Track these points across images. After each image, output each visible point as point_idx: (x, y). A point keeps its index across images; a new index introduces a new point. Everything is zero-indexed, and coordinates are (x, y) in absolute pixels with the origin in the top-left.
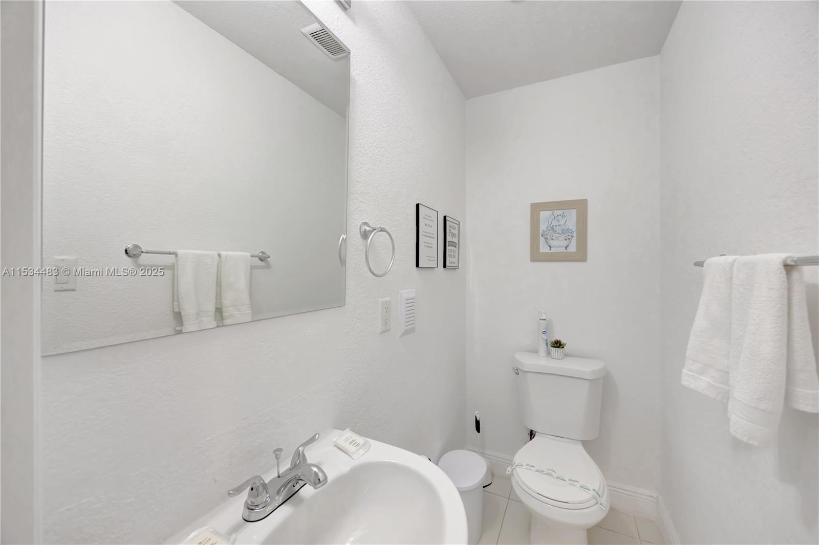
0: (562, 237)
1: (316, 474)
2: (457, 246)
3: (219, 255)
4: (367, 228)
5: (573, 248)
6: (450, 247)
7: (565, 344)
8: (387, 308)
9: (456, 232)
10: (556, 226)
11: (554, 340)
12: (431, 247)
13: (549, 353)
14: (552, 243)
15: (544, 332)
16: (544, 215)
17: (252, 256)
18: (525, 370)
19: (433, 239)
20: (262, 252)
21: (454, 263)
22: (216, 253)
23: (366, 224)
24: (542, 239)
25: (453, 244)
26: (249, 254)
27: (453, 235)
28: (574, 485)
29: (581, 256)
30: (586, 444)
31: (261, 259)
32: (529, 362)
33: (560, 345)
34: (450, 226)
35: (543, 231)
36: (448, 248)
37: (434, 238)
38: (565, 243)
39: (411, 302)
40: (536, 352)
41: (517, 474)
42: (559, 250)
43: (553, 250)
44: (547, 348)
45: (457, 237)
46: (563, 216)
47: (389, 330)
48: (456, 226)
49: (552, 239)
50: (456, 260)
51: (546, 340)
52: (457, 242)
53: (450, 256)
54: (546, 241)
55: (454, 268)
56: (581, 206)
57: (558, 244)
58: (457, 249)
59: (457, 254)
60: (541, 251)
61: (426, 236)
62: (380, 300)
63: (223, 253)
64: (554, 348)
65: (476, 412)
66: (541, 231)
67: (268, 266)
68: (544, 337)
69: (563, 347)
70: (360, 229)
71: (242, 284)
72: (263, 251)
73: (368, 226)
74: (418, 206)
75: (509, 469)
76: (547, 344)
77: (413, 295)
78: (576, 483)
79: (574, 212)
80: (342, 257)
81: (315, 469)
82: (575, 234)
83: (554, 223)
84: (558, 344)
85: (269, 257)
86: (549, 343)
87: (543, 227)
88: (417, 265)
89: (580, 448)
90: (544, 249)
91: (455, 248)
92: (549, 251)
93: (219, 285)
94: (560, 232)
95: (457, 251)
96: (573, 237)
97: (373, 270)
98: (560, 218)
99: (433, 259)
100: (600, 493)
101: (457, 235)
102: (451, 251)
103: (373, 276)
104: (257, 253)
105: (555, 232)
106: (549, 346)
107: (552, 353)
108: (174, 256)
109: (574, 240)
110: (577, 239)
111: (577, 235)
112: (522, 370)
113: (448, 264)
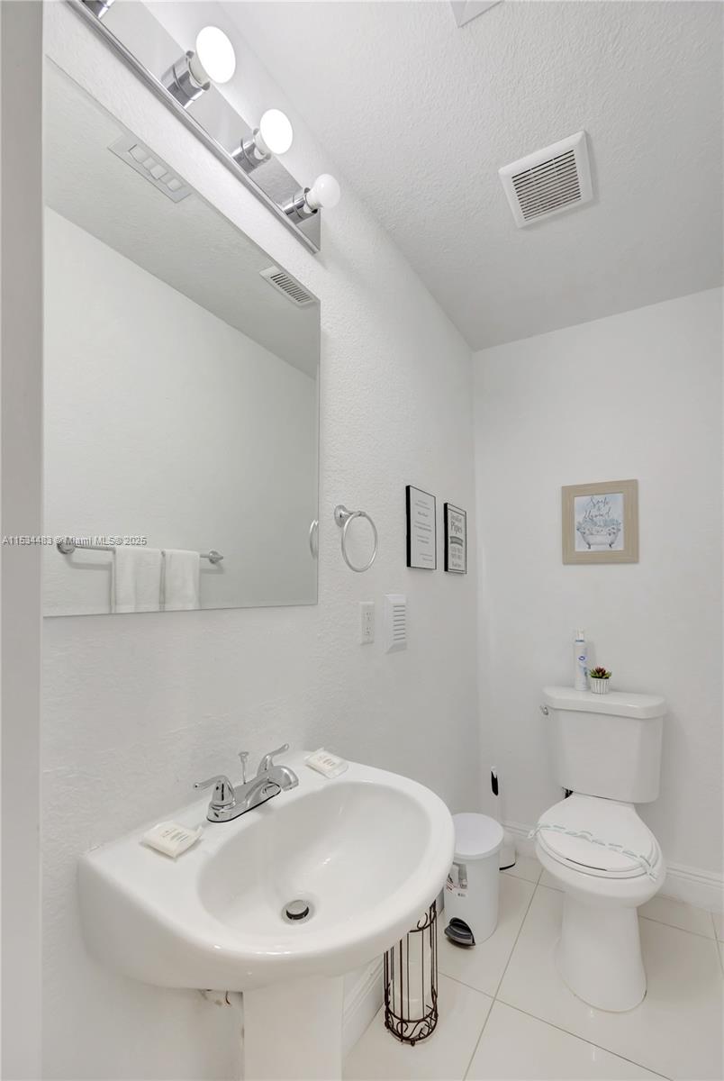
0: (606, 530)
1: (286, 776)
2: (464, 544)
3: (163, 554)
4: (343, 513)
5: (619, 546)
6: (453, 545)
7: (610, 675)
8: (369, 614)
9: (461, 525)
10: (596, 516)
11: (594, 668)
12: (427, 543)
13: (588, 688)
14: (591, 539)
15: (582, 658)
16: (579, 501)
17: (201, 556)
18: (556, 707)
19: (429, 533)
20: (214, 553)
21: (459, 566)
22: (159, 551)
23: (341, 507)
24: (577, 534)
25: (458, 541)
26: (197, 554)
27: (458, 529)
28: (616, 851)
29: (630, 555)
30: (640, 808)
31: (212, 561)
32: (560, 697)
33: (604, 674)
34: (453, 517)
35: (579, 523)
36: (450, 545)
37: (430, 531)
38: (608, 539)
39: (400, 610)
40: (572, 686)
41: (543, 838)
42: (601, 548)
43: (593, 548)
44: (587, 679)
45: (464, 532)
46: (606, 503)
47: (372, 642)
48: (463, 518)
49: (592, 534)
50: (462, 562)
51: (585, 668)
52: (463, 539)
53: (453, 556)
54: (583, 537)
55: (461, 573)
56: (629, 489)
57: (600, 541)
58: (463, 548)
59: (463, 555)
60: (577, 549)
61: (420, 528)
62: (361, 603)
63: (167, 551)
64: (595, 679)
65: (493, 767)
66: (576, 524)
67: (221, 570)
68: (581, 663)
69: (607, 678)
70: (335, 514)
71: (190, 590)
72: (214, 550)
73: (344, 509)
74: (408, 488)
75: (532, 832)
76: (586, 673)
77: (403, 601)
78: (618, 848)
79: (620, 497)
80: (314, 547)
81: (285, 771)
82: (622, 527)
83: (594, 512)
84: (601, 674)
85: (222, 558)
86: (589, 672)
87: (579, 518)
88: (409, 564)
89: (631, 811)
90: (580, 547)
91: (460, 547)
92: (587, 550)
93: (163, 591)
94: (602, 524)
95: (463, 551)
96: (619, 530)
97: (351, 562)
98: (601, 505)
99: (430, 558)
100: (650, 861)
101: (463, 529)
102: (454, 549)
103: (351, 571)
104: (207, 552)
105: (595, 524)
106: (589, 676)
107: (592, 685)
108: (111, 553)
109: (621, 534)
110: (625, 532)
111: (625, 528)
112: (552, 708)
113: (450, 566)
